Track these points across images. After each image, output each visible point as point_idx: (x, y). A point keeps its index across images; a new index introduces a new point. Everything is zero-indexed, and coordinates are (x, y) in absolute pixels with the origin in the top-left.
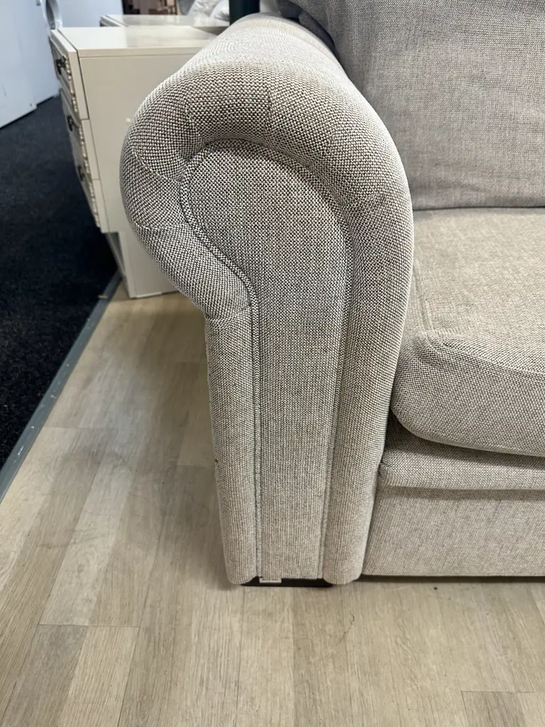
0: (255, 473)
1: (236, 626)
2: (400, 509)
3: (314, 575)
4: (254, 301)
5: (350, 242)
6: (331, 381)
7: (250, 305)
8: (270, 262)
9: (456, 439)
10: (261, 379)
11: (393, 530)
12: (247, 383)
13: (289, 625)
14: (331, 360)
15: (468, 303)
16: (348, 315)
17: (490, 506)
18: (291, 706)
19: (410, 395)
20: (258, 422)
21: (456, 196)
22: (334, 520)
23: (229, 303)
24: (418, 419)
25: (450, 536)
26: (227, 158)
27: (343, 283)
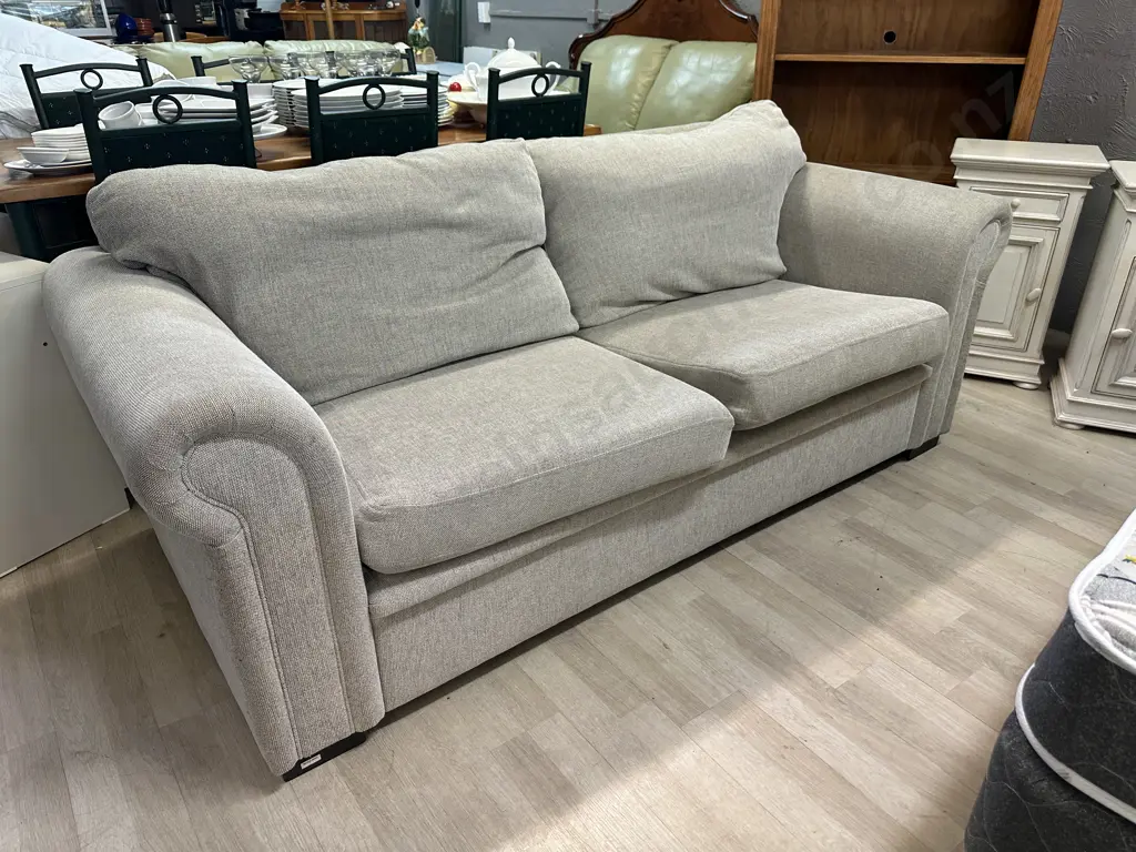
0: (275, 657)
1: (297, 812)
2: (395, 636)
3: (348, 732)
4: (245, 524)
5: (301, 466)
6: (315, 560)
7: (242, 527)
8: (252, 494)
9: (409, 565)
10: (262, 576)
11: (396, 657)
12: (253, 582)
13: (342, 784)
14: (311, 543)
15: (386, 473)
16: (313, 509)
17: (455, 604)
18: (371, 832)
19: (371, 545)
20: (267, 612)
21: (346, 386)
22: (349, 669)
23: (229, 531)
24: (383, 561)
25: (438, 641)
26: (211, 446)
27: (303, 493)
